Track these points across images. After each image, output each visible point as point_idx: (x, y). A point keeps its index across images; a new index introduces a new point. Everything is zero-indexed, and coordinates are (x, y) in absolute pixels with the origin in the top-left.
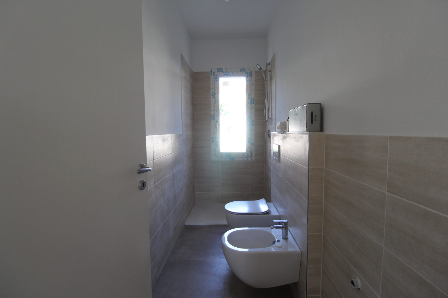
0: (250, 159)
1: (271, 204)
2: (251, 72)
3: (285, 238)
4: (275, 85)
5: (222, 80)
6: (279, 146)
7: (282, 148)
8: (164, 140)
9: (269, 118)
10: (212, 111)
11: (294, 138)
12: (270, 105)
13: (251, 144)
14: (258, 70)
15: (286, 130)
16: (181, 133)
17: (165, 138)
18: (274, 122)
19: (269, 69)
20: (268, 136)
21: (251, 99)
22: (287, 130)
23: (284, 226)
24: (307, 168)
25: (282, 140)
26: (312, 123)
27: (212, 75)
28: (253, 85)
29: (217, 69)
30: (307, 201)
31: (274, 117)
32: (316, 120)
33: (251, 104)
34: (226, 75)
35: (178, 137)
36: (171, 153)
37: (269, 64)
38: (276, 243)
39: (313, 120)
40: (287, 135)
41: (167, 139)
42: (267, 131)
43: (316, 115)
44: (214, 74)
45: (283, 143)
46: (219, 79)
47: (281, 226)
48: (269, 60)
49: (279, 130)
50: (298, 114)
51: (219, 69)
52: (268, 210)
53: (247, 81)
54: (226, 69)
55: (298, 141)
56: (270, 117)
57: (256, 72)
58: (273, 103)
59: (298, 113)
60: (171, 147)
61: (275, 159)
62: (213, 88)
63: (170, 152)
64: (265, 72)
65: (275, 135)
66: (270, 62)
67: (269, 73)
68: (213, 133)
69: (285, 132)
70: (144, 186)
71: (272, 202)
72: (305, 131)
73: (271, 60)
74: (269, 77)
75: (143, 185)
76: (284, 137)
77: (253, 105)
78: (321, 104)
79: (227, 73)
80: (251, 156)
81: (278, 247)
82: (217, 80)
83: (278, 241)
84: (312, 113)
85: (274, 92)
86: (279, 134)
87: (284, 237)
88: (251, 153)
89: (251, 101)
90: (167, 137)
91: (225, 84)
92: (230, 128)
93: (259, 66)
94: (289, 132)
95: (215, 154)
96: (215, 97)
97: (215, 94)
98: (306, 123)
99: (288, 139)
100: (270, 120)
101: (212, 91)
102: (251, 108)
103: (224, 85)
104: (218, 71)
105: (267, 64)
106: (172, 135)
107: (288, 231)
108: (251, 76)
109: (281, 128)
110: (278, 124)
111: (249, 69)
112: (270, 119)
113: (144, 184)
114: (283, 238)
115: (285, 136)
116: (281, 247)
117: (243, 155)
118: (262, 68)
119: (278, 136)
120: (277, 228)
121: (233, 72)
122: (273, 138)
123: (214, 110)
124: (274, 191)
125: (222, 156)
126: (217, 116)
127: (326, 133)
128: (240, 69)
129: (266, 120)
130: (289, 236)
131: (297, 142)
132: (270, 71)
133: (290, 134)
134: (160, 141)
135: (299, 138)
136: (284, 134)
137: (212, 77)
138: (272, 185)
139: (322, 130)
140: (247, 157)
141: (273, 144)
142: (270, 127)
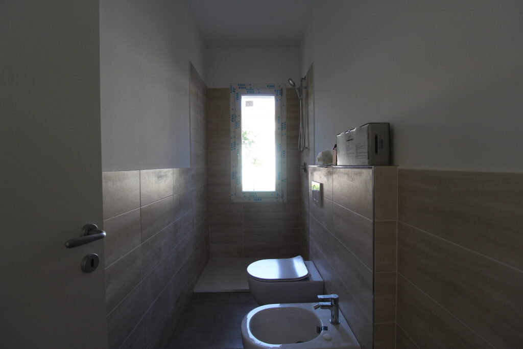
0: (281, 200)
1: (310, 263)
2: (282, 90)
3: (335, 323)
4: (312, 104)
5: (244, 99)
6: (321, 185)
7: (325, 187)
8: (160, 177)
9: (305, 148)
10: (232, 138)
11: (347, 174)
12: (307, 130)
13: (282, 180)
14: (290, 87)
15: (332, 162)
16: (189, 167)
17: (162, 174)
18: (312, 152)
19: (304, 85)
20: (303, 171)
21: (282, 123)
22: (334, 163)
23: (333, 304)
24: (372, 221)
25: (325, 176)
26: (376, 151)
27: (231, 92)
28: (284, 105)
29: (239, 85)
30: (372, 271)
31: (311, 146)
32: (383, 148)
33: (282, 129)
34: (250, 92)
35: (184, 172)
36: (172, 194)
37: (305, 79)
38: (322, 331)
39: (378, 148)
40: (334, 170)
41: (166, 176)
42: (303, 164)
43: (382, 140)
44: (234, 91)
45: (328, 180)
46: (241, 98)
47: (329, 303)
48: (304, 74)
49: (321, 163)
50: (352, 140)
51: (241, 85)
52: (308, 274)
53: (277, 101)
54: (250, 85)
55: (353, 179)
56: (306, 146)
57: (288, 89)
58: (310, 128)
59: (352, 138)
60: (172, 187)
61: (315, 202)
62: (233, 109)
63: (170, 193)
64: (300, 89)
65: (314, 170)
66: (305, 77)
67: (304, 90)
68: (233, 167)
69: (330, 166)
70: (92, 265)
71: (312, 261)
72: (367, 164)
73: (308, 73)
74: (304, 95)
75: (92, 263)
76: (329, 172)
77: (285, 131)
78: (389, 124)
79: (251, 91)
80: (282, 196)
81: (325, 339)
82: (238, 99)
83: (326, 328)
84: (376, 137)
85: (311, 114)
86: (321, 168)
87: (334, 320)
88: (282, 191)
89: (282, 126)
90: (165, 172)
91: (249, 104)
92: (255, 161)
93: (291, 80)
94: (337, 165)
95: (235, 194)
96: (236, 120)
97: (236, 116)
98: (368, 152)
99: (335, 176)
100: (307, 150)
101: (232, 113)
102: (282, 135)
103: (247, 106)
104: (239, 88)
105: (302, 79)
106: (174, 169)
107: (339, 311)
108: (282, 95)
109: (324, 161)
110: (320, 155)
111: (279, 86)
112: (307, 148)
113: (92, 261)
114: (332, 323)
115: (331, 171)
116: (330, 340)
117: (272, 195)
118: (296, 84)
119: (319, 170)
120: (323, 307)
121: (258, 90)
122: (311, 173)
123: (235, 137)
124: (314, 245)
125: (245, 196)
126: (238, 144)
127: (399, 168)
128: (268, 86)
129: (302, 149)
130: (341, 319)
131: (351, 179)
132: (306, 88)
133: (339, 169)
134: (153, 179)
135: (356, 174)
136: (330, 169)
137: (232, 95)
138: (311, 237)
139: (390, 162)
140: (277, 198)
141: (313, 182)
142: (306, 159)
